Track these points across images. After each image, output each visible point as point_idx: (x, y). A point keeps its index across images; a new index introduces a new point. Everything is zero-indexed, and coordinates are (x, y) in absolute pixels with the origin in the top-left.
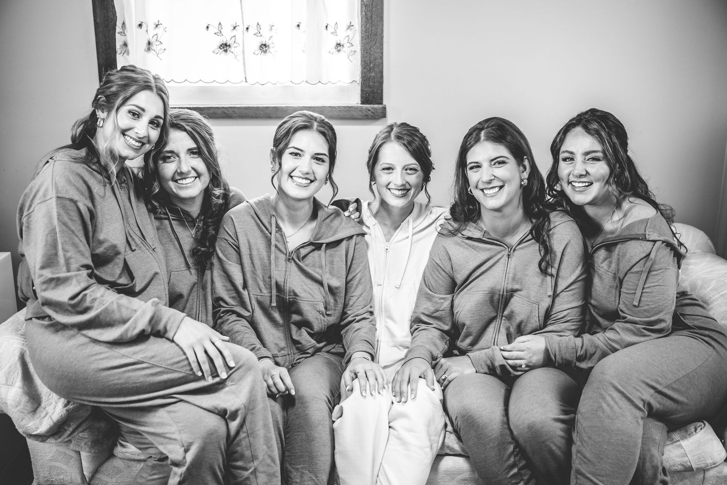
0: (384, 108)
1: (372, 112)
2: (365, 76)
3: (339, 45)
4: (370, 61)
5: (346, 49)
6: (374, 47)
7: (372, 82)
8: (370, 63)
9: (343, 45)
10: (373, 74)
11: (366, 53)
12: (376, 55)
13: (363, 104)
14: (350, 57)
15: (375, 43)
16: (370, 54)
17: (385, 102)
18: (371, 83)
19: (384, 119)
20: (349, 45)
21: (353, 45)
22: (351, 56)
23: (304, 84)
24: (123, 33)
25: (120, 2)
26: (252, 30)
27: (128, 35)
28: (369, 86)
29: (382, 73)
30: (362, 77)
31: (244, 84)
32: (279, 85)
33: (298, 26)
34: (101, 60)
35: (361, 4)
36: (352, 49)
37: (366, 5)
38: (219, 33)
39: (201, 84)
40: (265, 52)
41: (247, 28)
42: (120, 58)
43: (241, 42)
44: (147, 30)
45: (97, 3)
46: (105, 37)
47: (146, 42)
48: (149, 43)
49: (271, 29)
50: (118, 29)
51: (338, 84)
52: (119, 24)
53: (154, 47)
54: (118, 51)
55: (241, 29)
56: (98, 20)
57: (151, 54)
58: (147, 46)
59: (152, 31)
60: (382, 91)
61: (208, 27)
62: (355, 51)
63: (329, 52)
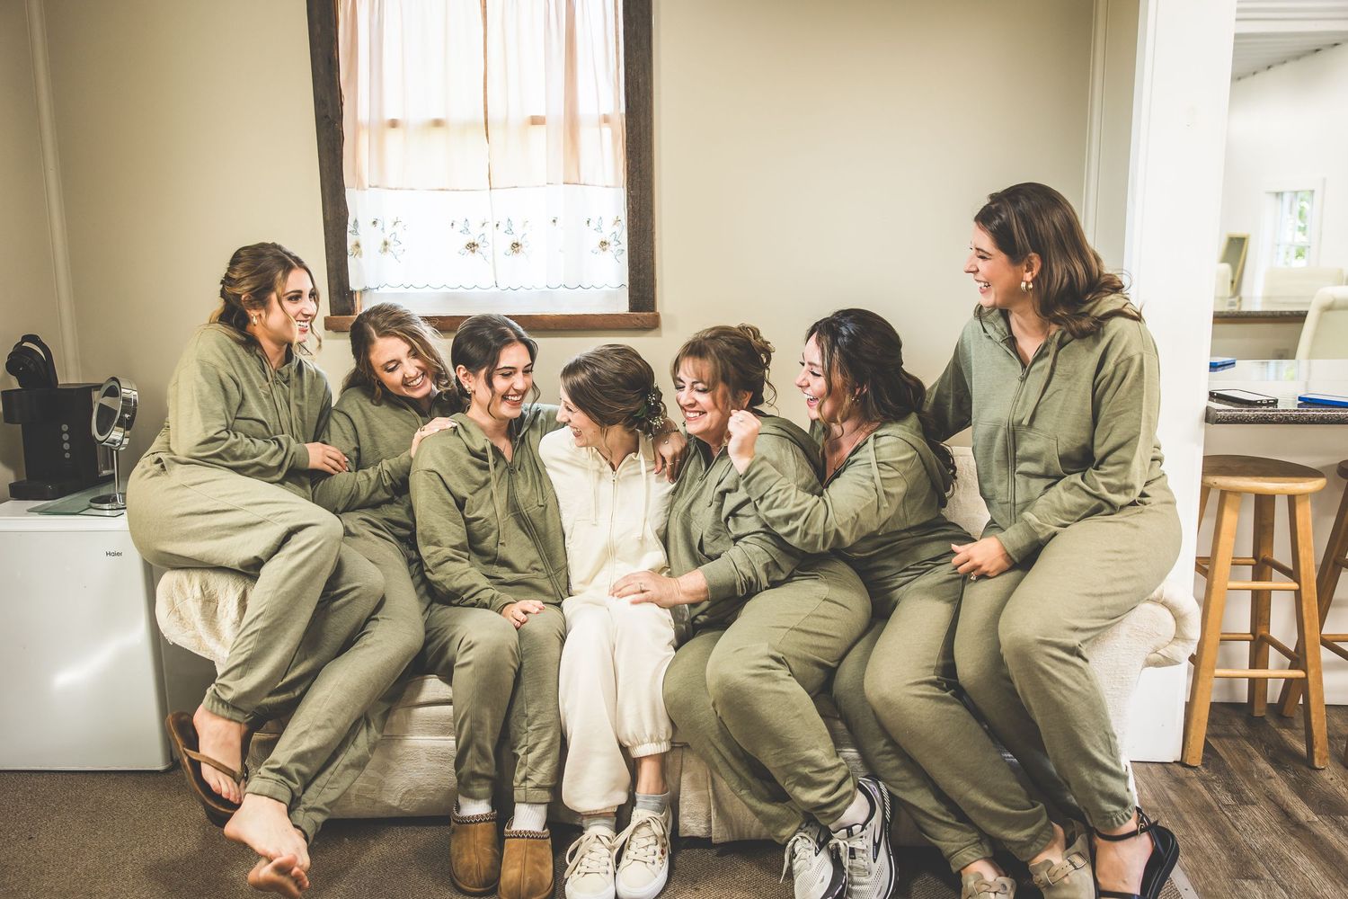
0: (657, 316)
1: (642, 321)
2: (633, 279)
3: (604, 243)
4: (639, 261)
5: (613, 247)
6: (643, 245)
7: (642, 286)
8: (639, 264)
9: (609, 244)
10: (643, 277)
11: (635, 252)
12: (645, 254)
13: (631, 312)
14: (616, 258)
15: (644, 240)
16: (639, 254)
17: (658, 309)
19: (658, 329)
20: (615, 243)
21: (619, 244)
22: (618, 255)
23: (562, 288)
24: (355, 232)
25: (351, 196)
26: (503, 227)
27: (361, 234)
28: (638, 291)
29: (653, 274)
30: (630, 280)
31: (494, 290)
32: (534, 290)
33: (554, 221)
34: (330, 262)
35: (628, 196)
36: (619, 247)
37: (633, 197)
38: (466, 231)
39: (445, 290)
40: (517, 252)
41: (497, 225)
42: (350, 260)
43: (490, 241)
44: (383, 229)
45: (327, 198)
46: (336, 236)
47: (382, 242)
48: (386, 244)
49: (524, 225)
50: (350, 228)
51: (604, 289)
52: (351, 221)
53: (392, 247)
54: (349, 252)
55: (490, 226)
56: (328, 218)
57: (388, 255)
58: (383, 247)
59: (389, 229)
60: (654, 295)
61: (452, 224)
62: (622, 250)
63: (592, 252)
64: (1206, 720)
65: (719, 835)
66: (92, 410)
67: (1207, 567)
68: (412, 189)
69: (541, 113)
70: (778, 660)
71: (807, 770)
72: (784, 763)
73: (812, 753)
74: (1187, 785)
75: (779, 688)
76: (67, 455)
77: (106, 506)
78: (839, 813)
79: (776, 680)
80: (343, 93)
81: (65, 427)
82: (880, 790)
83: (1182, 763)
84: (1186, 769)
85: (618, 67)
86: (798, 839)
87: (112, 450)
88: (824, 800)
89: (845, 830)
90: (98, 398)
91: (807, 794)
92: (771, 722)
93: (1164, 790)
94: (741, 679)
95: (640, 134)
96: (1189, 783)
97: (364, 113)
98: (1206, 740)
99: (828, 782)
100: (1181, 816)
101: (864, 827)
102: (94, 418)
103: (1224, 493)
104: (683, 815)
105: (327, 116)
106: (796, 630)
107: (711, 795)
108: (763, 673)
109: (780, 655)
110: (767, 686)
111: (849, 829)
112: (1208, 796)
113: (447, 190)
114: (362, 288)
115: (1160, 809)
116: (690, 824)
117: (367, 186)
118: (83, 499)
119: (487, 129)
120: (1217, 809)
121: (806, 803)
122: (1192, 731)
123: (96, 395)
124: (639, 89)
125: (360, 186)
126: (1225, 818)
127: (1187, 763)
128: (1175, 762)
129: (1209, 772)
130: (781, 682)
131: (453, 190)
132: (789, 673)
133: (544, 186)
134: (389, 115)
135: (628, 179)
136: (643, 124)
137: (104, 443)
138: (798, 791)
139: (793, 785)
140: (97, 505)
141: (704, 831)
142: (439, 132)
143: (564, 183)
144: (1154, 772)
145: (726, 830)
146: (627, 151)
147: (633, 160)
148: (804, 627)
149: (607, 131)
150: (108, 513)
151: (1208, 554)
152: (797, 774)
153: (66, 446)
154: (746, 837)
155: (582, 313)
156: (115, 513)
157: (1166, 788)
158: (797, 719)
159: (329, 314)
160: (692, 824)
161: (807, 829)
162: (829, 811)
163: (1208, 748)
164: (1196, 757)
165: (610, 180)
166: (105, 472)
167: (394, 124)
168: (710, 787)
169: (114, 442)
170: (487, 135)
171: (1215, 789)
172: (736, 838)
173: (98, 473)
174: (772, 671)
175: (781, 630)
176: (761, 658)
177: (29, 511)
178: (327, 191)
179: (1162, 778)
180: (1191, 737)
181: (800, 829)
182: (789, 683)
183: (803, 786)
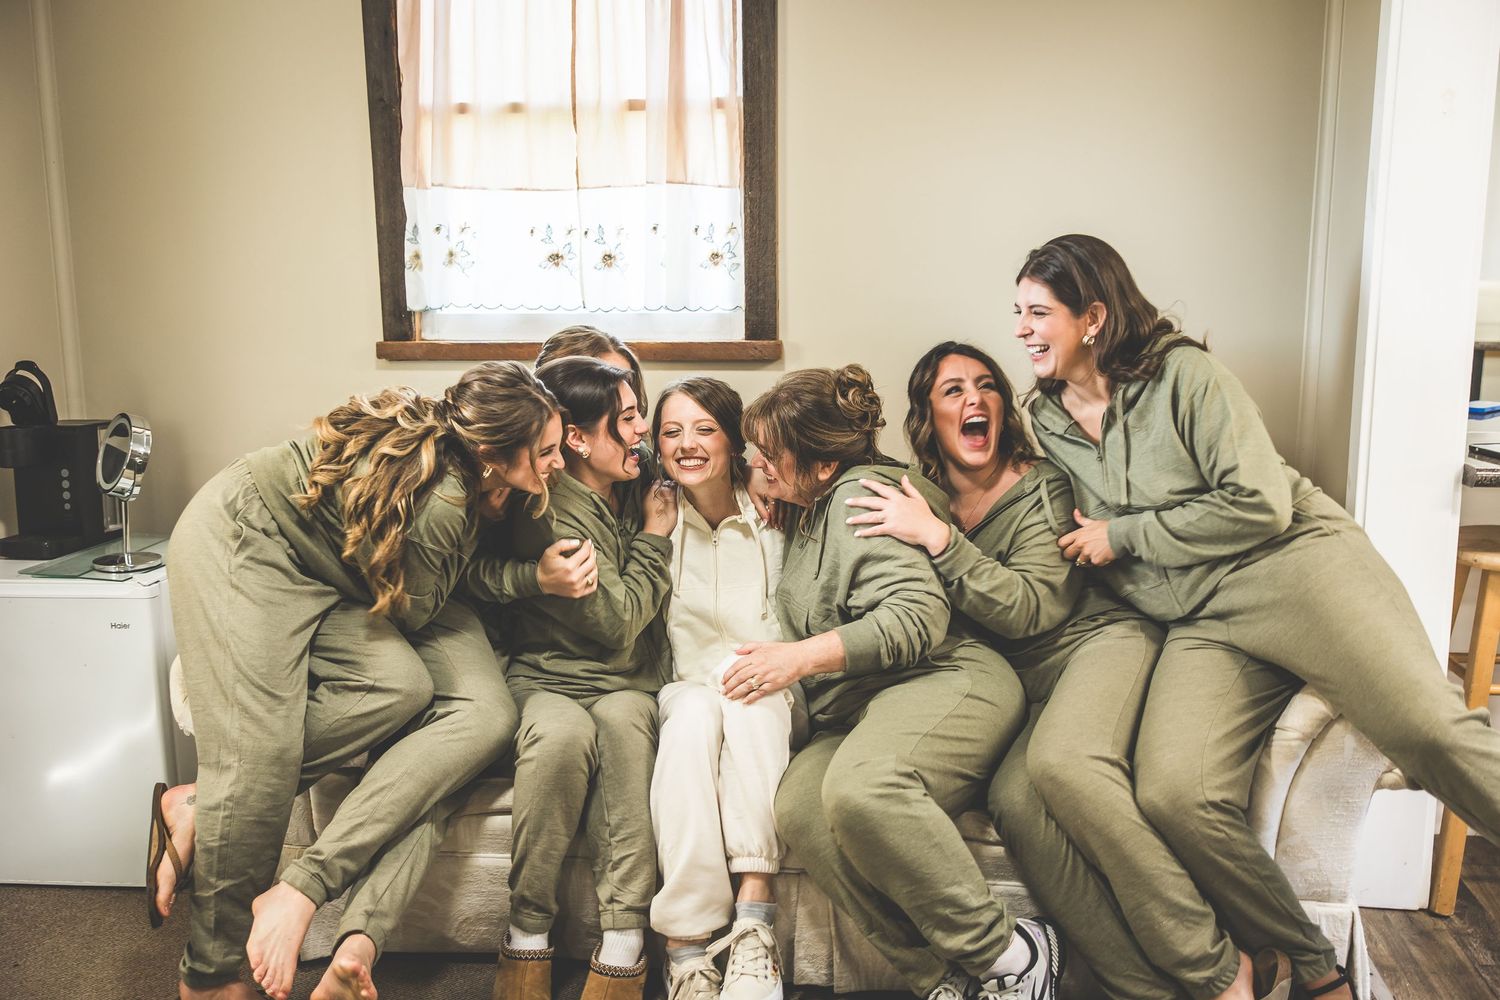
0: (779, 346)
1: (760, 351)
2: (751, 300)
3: (715, 256)
4: (758, 278)
5: (726, 261)
6: (763, 258)
7: (762, 308)
8: (758, 281)
9: (721, 256)
10: (763, 297)
11: (753, 266)
12: (765, 269)
13: (748, 340)
14: (730, 273)
15: (765, 252)
16: (758, 268)
17: (781, 336)
18: (759, 309)
19: (780, 363)
20: (731, 255)
21: (734, 256)
22: (732, 270)
23: (663, 310)
24: (415, 240)
25: (411, 197)
26: (593, 235)
27: (422, 242)
28: (757, 314)
29: (775, 295)
30: (747, 301)
31: (582, 310)
32: (629, 312)
33: (655, 228)
34: (384, 277)
35: (745, 198)
36: (735, 260)
37: (751, 200)
38: (548, 239)
39: (522, 311)
40: (610, 265)
41: (586, 233)
42: (409, 275)
43: (578, 253)
44: (448, 237)
45: (381, 199)
46: (391, 245)
47: (447, 252)
48: (451, 254)
49: (619, 233)
50: (408, 234)
51: (715, 311)
52: (409, 227)
53: (458, 259)
54: (407, 266)
55: (577, 234)
56: (382, 223)
57: (454, 269)
58: (448, 259)
59: (455, 237)
60: (776, 320)
61: (532, 232)
62: (738, 264)
63: (702, 266)
64: (1461, 858)
65: (842, 984)
66: (98, 451)
67: (1464, 665)
68: (484, 189)
69: (638, 95)
70: (909, 776)
71: (948, 911)
72: (920, 902)
73: (954, 890)
74: (1434, 940)
75: (910, 811)
76: (67, 506)
77: (112, 568)
78: (991, 962)
79: (905, 801)
80: (401, 71)
81: (65, 473)
82: (1047, 936)
83: (1429, 911)
84: (1435, 919)
85: (735, 40)
86: (940, 992)
87: (120, 501)
88: (970, 948)
89: (996, 981)
90: (104, 438)
91: (949, 940)
92: (901, 853)
93: (1405, 945)
94: (864, 801)
95: (761, 123)
96: (1437, 937)
97: (426, 97)
98: (1461, 883)
99: (976, 925)
100: (1426, 978)
101: (1020, 978)
102: (100, 462)
103: (1486, 574)
104: (799, 958)
105: (382, 100)
106: (932, 736)
107: (833, 933)
108: (892, 792)
109: (911, 769)
110: (896, 809)
111: (1001, 979)
112: (1461, 954)
113: (526, 190)
114: (422, 308)
115: (1398, 968)
116: (807, 970)
117: (429, 184)
118: (84, 559)
119: (575, 116)
120: (1472, 970)
121: (948, 951)
122: (1443, 872)
123: (102, 434)
124: (760, 67)
125: (421, 184)
126: (1481, 982)
127: (1437, 911)
128: (1421, 910)
129: (1465, 923)
130: (914, 804)
131: (533, 190)
132: (924, 791)
133: (642, 186)
134: (458, 98)
135: (745, 177)
136: (764, 109)
137: (111, 493)
138: (938, 936)
139: (931, 929)
140: (101, 567)
141: (824, 978)
142: (516, 117)
143: (668, 182)
144: (1393, 921)
145: (851, 978)
146: (745, 144)
147: (753, 155)
148: (940, 732)
149: (720, 118)
150: (114, 576)
151: (1465, 649)
152: (937, 915)
153: (66, 495)
154: (876, 988)
155: (687, 341)
156: (123, 576)
157: (1408, 943)
158: (934, 850)
159: (382, 340)
160: (810, 969)
161: (952, 979)
162: (977, 960)
163: (1463, 892)
164: (1448, 904)
165: (724, 180)
166: (112, 527)
167: (462, 109)
168: (832, 924)
169: (122, 491)
170: (575, 123)
171: (1471, 945)
172: (864, 988)
173: (103, 528)
174: (902, 790)
175: (913, 736)
176: (887, 774)
177: (21, 573)
178: (381, 190)
179: (1402, 930)
180: (1442, 879)
181: (944, 979)
182: (924, 806)
183: (944, 930)
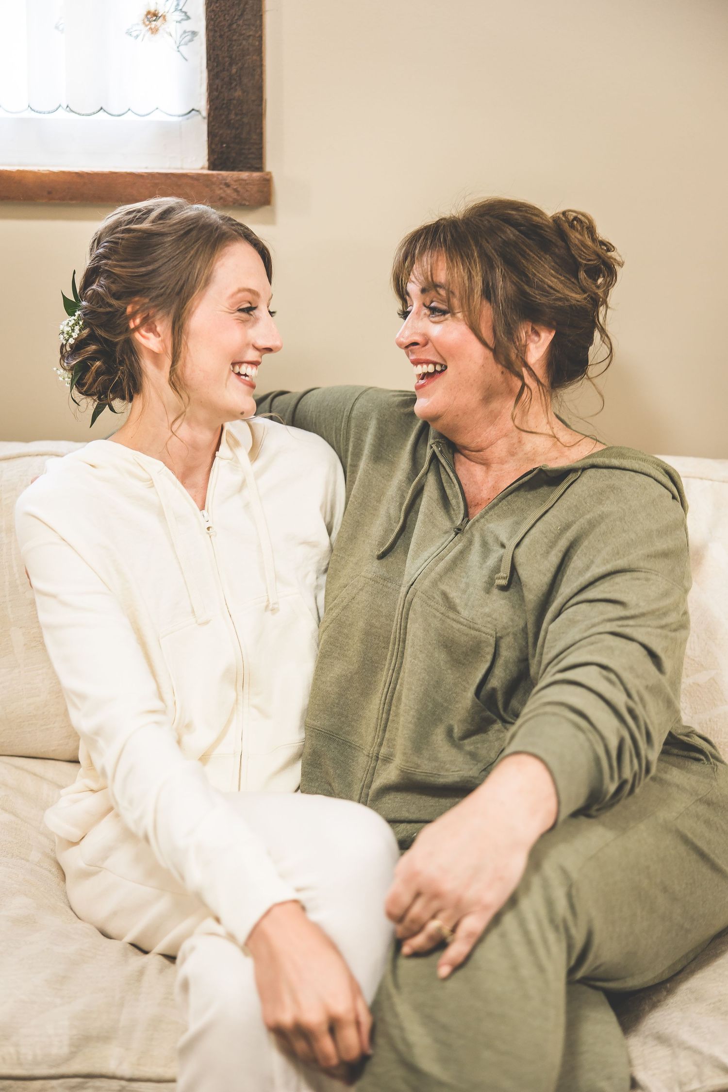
0: (267, 183)
1: (236, 190)
2: (217, 98)
3: (153, 16)
4: (231, 57)
5: (173, 26)
6: (240, 22)
7: (236, 115)
8: (231, 65)
9: (164, 17)
10: (238, 93)
11: (221, 36)
12: (244, 42)
13: (213, 170)
14: (182, 48)
15: (244, 11)
16: (231, 40)
17: (271, 164)
18: (232, 116)
19: (268, 207)
20: (178, 16)
21: (188, 18)
22: (186, 44)
23: (62, 114)
28: (229, 123)
29: (259, 87)
30: (210, 99)
36: (187, 25)
51: (154, 117)
60: (261, 134)
62: (194, 33)
63: (129, 33)
